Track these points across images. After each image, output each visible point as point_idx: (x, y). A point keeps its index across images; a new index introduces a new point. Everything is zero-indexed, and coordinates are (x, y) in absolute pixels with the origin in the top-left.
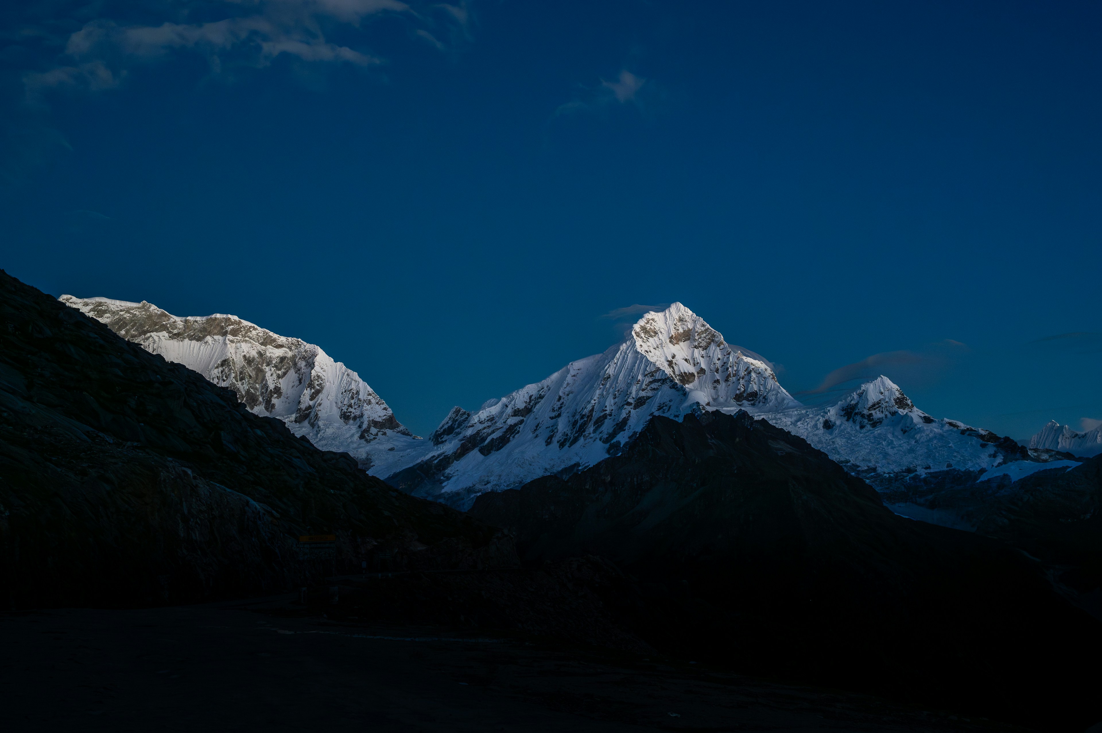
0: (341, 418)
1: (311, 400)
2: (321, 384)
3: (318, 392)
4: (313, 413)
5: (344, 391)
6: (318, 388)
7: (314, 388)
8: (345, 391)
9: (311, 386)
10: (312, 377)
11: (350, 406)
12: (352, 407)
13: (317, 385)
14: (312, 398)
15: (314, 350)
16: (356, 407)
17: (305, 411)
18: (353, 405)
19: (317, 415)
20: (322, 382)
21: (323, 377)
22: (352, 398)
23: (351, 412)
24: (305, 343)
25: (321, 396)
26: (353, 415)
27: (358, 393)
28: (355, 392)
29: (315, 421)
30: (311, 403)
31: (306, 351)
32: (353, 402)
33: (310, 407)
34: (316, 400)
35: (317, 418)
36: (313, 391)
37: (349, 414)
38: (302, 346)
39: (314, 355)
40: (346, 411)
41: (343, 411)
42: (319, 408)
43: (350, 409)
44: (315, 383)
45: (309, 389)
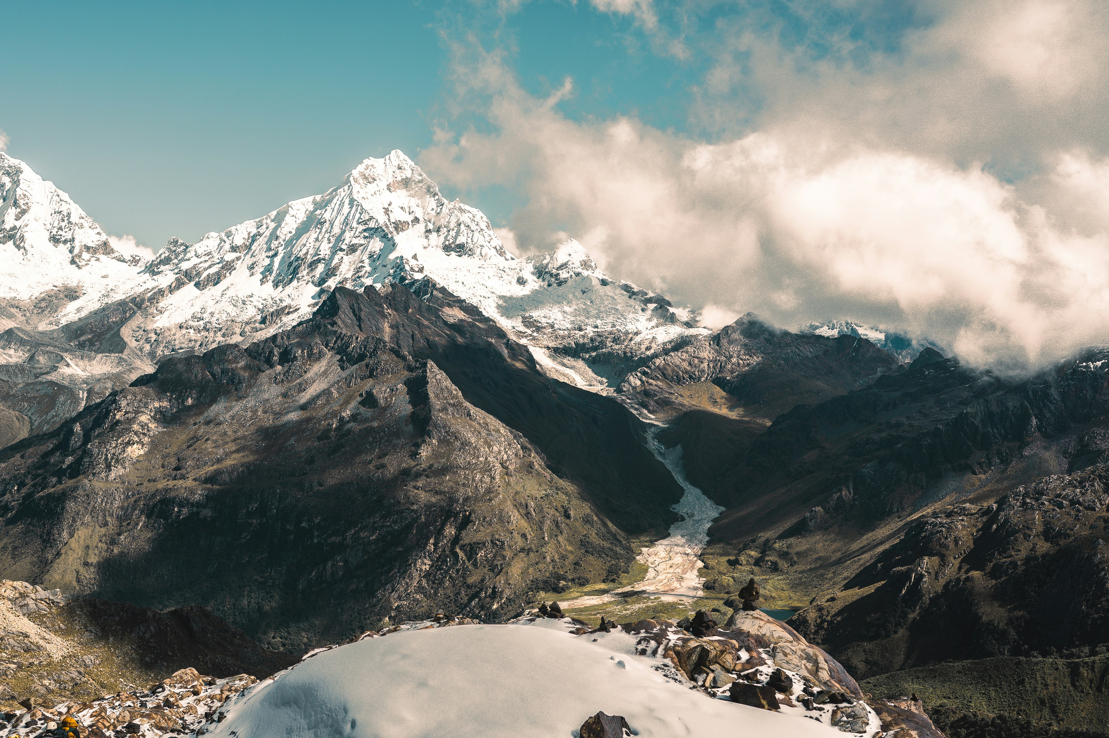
0: (50, 241)
1: (16, 220)
2: (27, 203)
3: (24, 212)
4: (18, 234)
5: (53, 212)
6: (23, 207)
7: (20, 207)
8: (55, 213)
9: (16, 204)
10: (17, 196)
11: (60, 228)
12: (62, 230)
13: (24, 204)
14: (18, 218)
15: (19, 166)
16: (67, 230)
17: (9, 231)
18: (63, 227)
19: (23, 236)
20: (28, 201)
21: (29, 196)
22: (63, 221)
23: (61, 235)
24: (9, 158)
25: (26, 216)
26: (63, 239)
27: (69, 215)
28: (65, 215)
29: (21, 243)
30: (18, 224)
31: (10, 167)
32: (63, 224)
33: (14, 228)
34: (22, 220)
35: (23, 240)
36: (18, 210)
37: (59, 237)
38: (6, 161)
39: (19, 171)
40: (55, 233)
41: (52, 234)
42: (26, 229)
43: (60, 232)
44: (21, 202)
45: (13, 208)
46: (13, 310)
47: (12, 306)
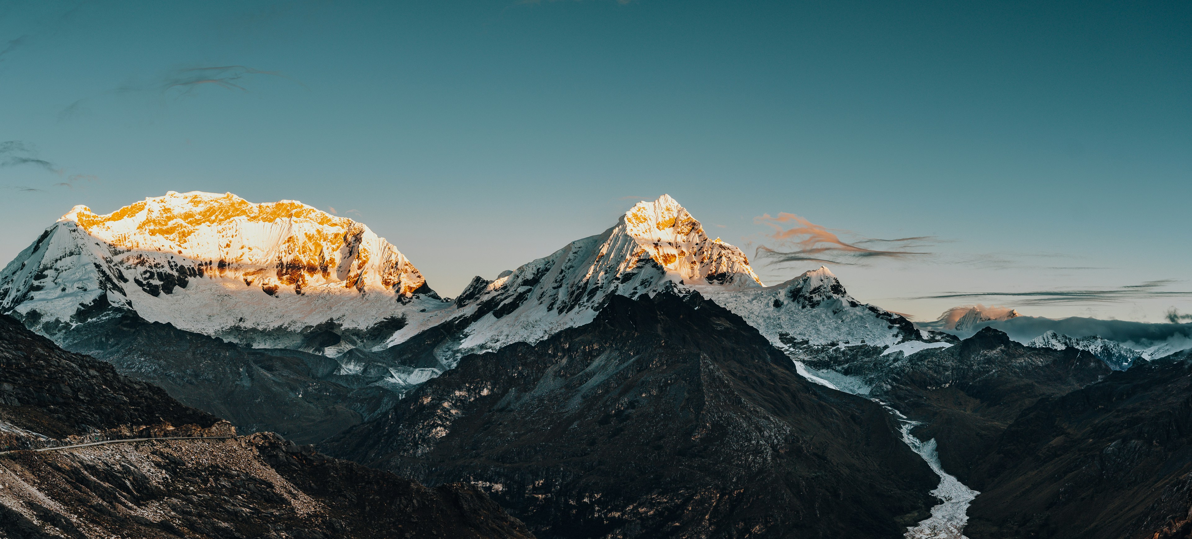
0: (382, 284)
1: (359, 269)
2: (367, 256)
3: (364, 263)
4: (360, 280)
5: (385, 261)
6: (364, 259)
7: (361, 259)
8: (387, 262)
9: (359, 257)
10: (360, 250)
11: (390, 274)
12: (392, 275)
13: (364, 256)
14: (360, 267)
15: (362, 228)
16: (395, 275)
17: (354, 278)
18: (392, 273)
19: (363, 281)
20: (367, 254)
21: (368, 250)
22: (392, 267)
23: (390, 279)
24: (355, 221)
25: (366, 265)
26: (392, 282)
27: (397, 263)
28: (394, 263)
29: (361, 286)
30: (359, 272)
31: (356, 229)
32: (392, 270)
33: (357, 275)
34: (362, 269)
35: (363, 284)
36: (360, 261)
37: (389, 281)
39: (361, 232)
40: (386, 278)
41: (384, 278)
42: (365, 276)
43: (390, 277)
44: (362, 255)
45: (357, 260)
46: (355, 338)
47: (354, 334)
